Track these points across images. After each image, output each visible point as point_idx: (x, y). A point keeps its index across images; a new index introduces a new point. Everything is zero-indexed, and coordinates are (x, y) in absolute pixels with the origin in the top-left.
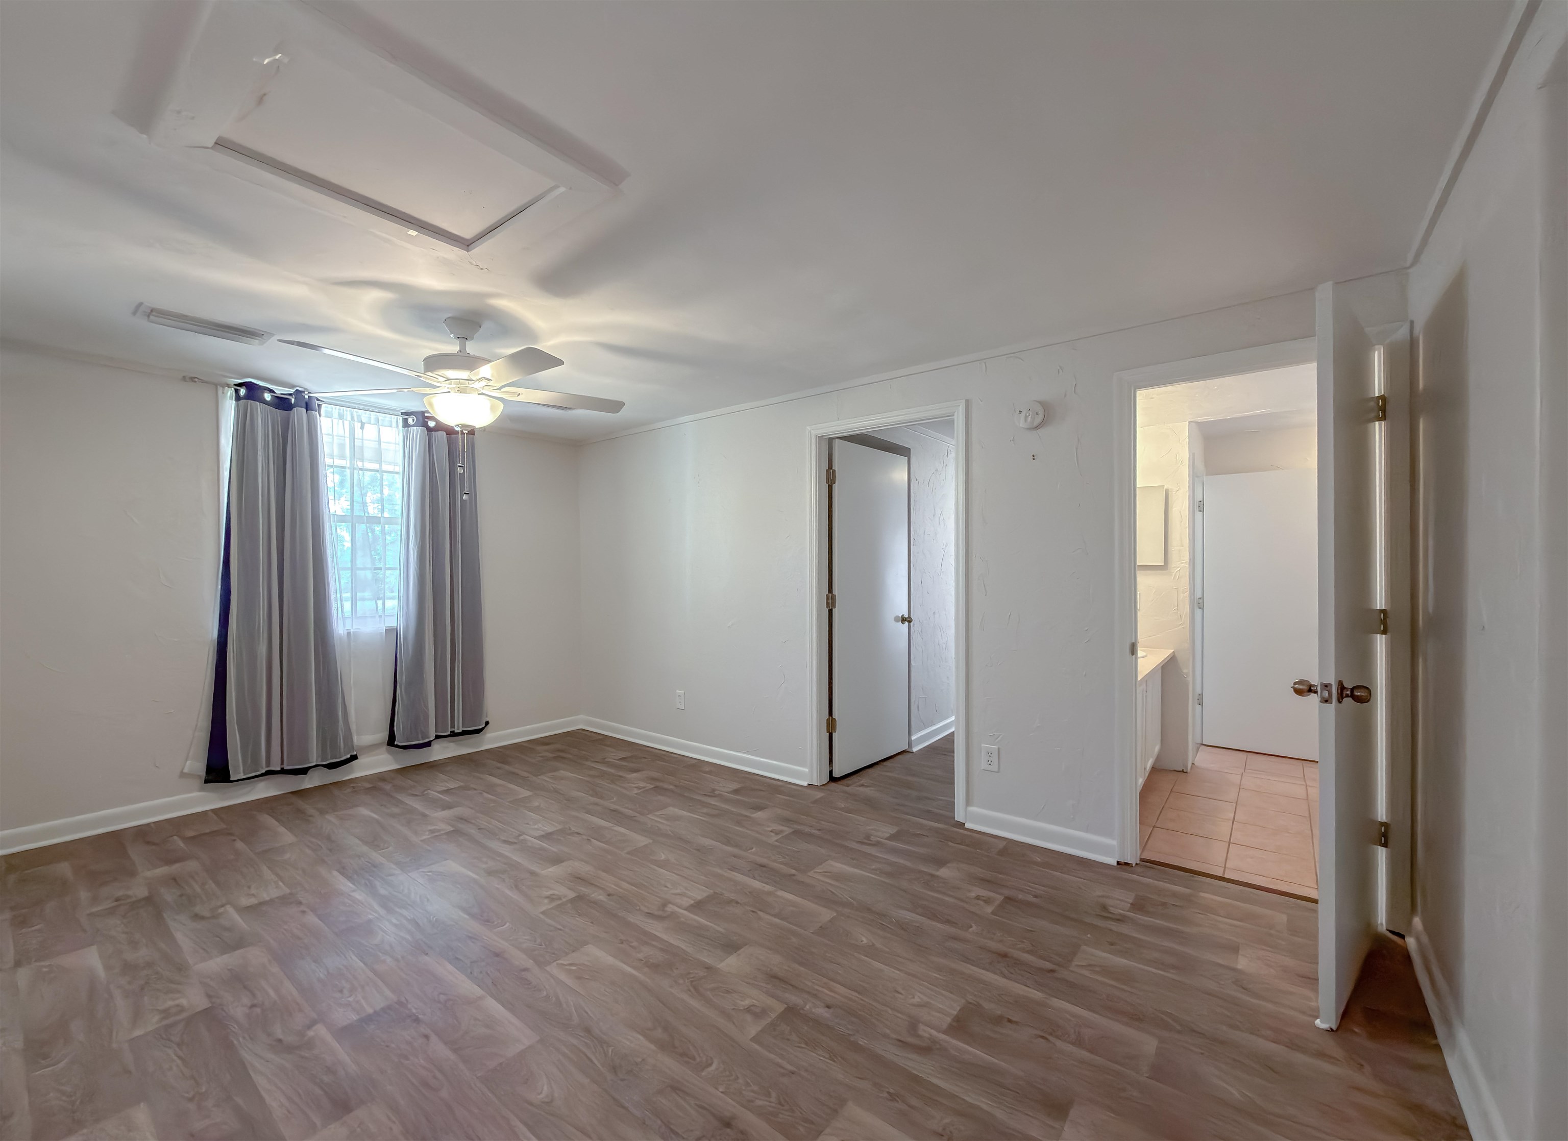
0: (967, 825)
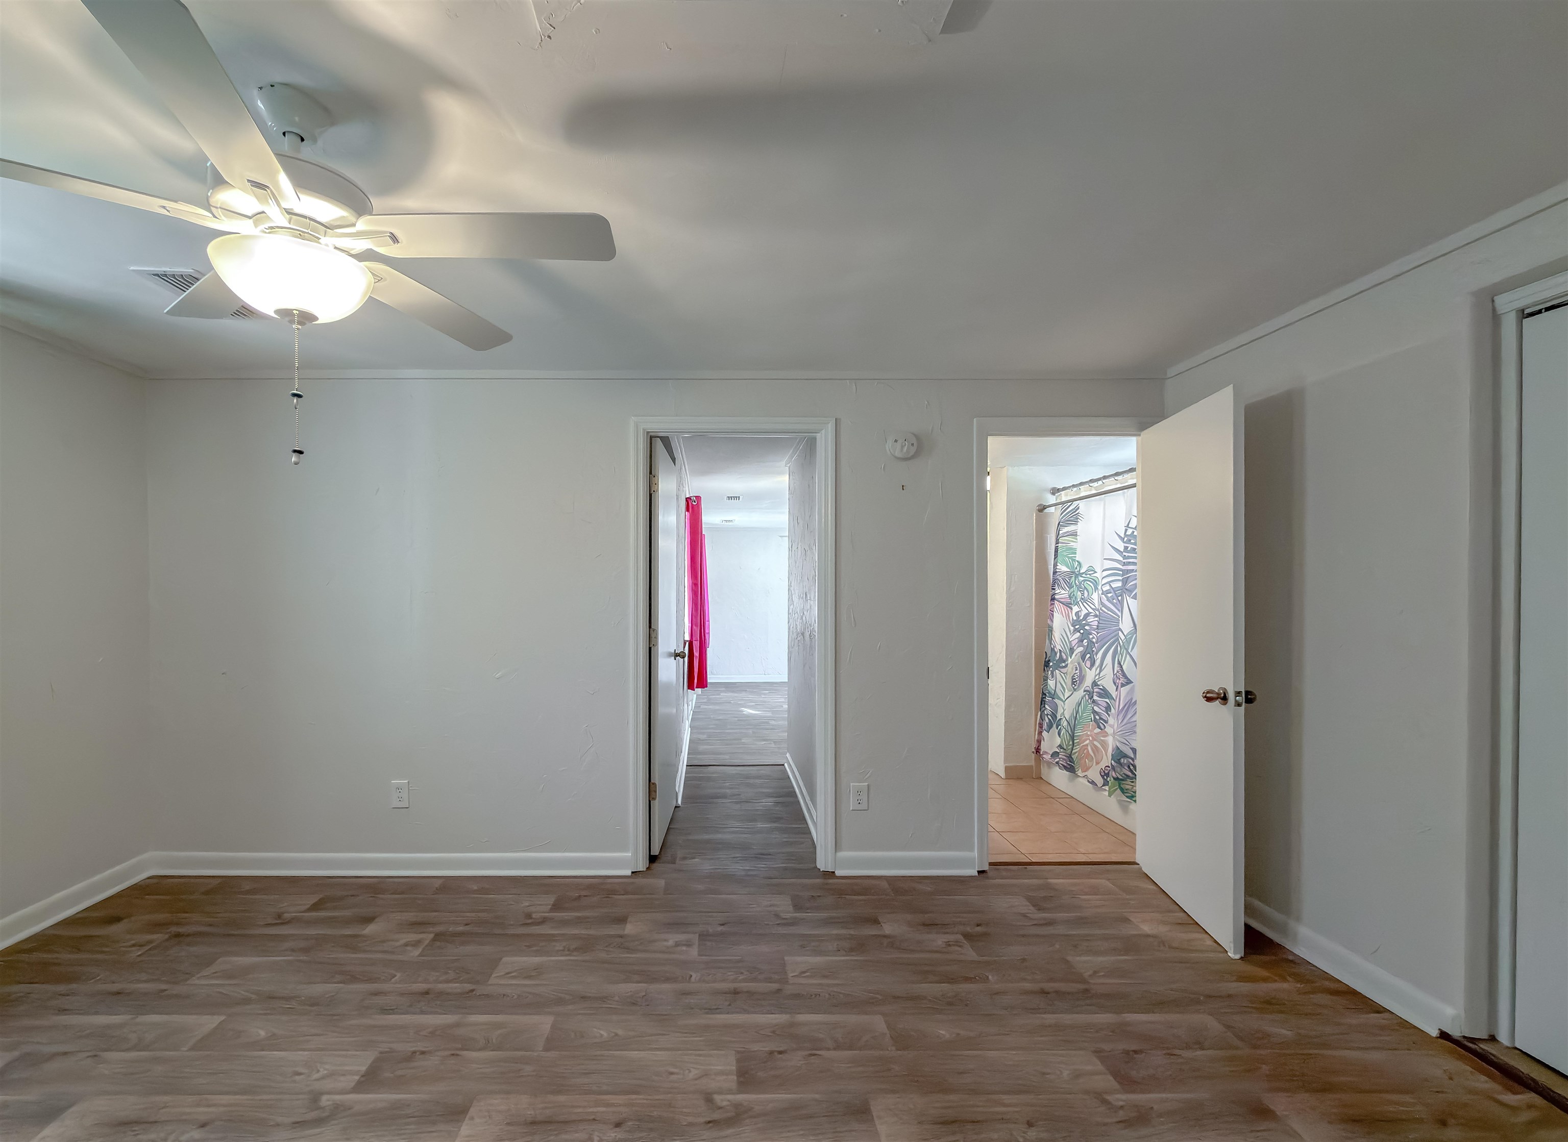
0: (838, 873)
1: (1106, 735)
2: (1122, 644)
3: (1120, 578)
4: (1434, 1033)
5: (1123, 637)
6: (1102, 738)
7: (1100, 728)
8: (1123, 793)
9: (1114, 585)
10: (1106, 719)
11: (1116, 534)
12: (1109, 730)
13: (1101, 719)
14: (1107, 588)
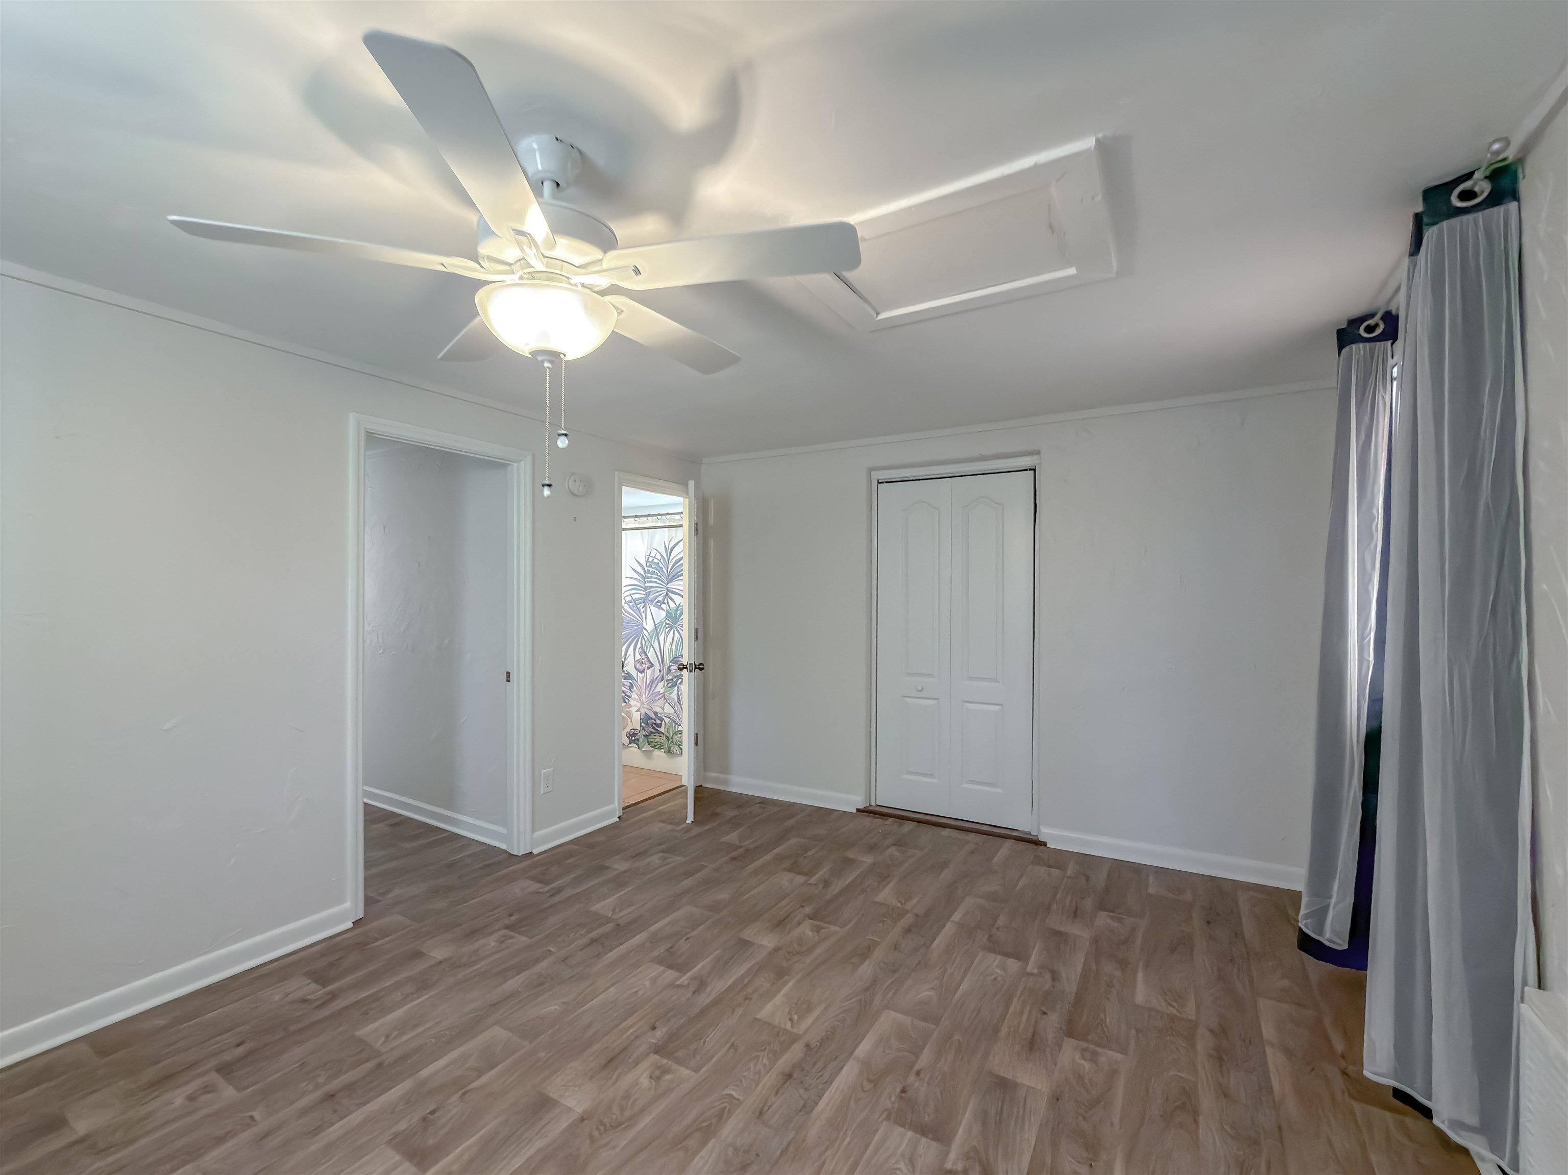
0: (535, 852)
1: (630, 706)
2: (646, 639)
3: (644, 593)
4: (855, 811)
5: (647, 634)
6: (627, 709)
7: (625, 702)
8: (649, 744)
9: (635, 597)
10: (630, 695)
11: (637, 563)
12: (632, 702)
13: (626, 695)
14: (629, 599)
